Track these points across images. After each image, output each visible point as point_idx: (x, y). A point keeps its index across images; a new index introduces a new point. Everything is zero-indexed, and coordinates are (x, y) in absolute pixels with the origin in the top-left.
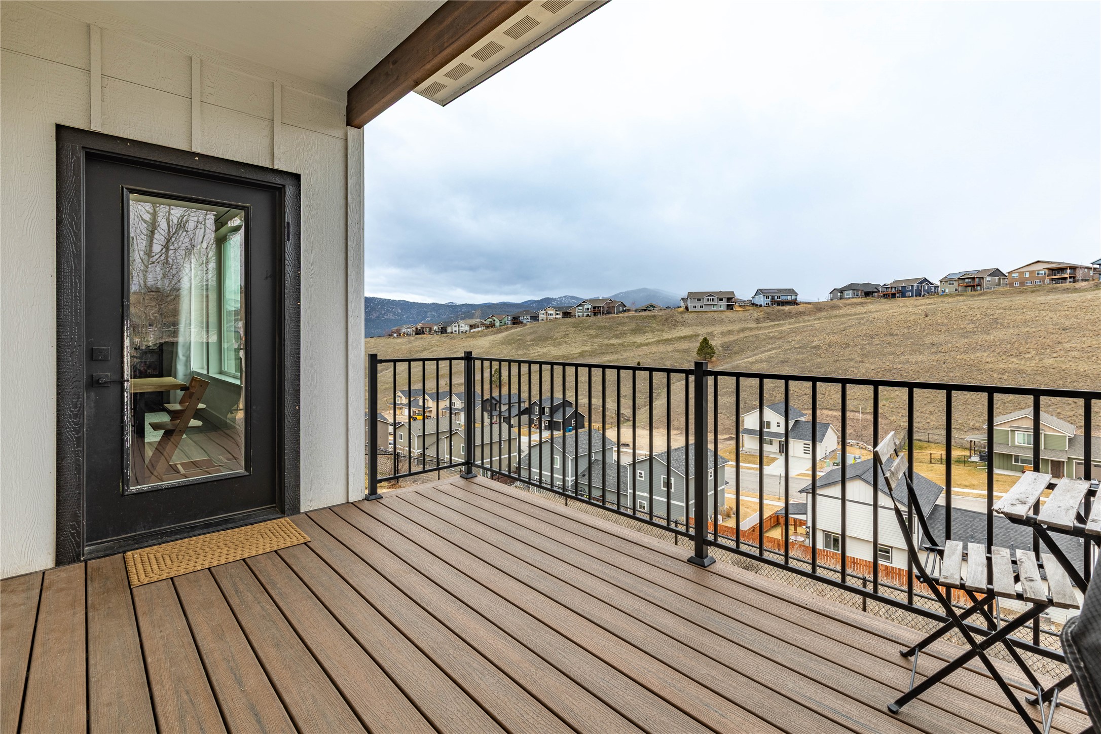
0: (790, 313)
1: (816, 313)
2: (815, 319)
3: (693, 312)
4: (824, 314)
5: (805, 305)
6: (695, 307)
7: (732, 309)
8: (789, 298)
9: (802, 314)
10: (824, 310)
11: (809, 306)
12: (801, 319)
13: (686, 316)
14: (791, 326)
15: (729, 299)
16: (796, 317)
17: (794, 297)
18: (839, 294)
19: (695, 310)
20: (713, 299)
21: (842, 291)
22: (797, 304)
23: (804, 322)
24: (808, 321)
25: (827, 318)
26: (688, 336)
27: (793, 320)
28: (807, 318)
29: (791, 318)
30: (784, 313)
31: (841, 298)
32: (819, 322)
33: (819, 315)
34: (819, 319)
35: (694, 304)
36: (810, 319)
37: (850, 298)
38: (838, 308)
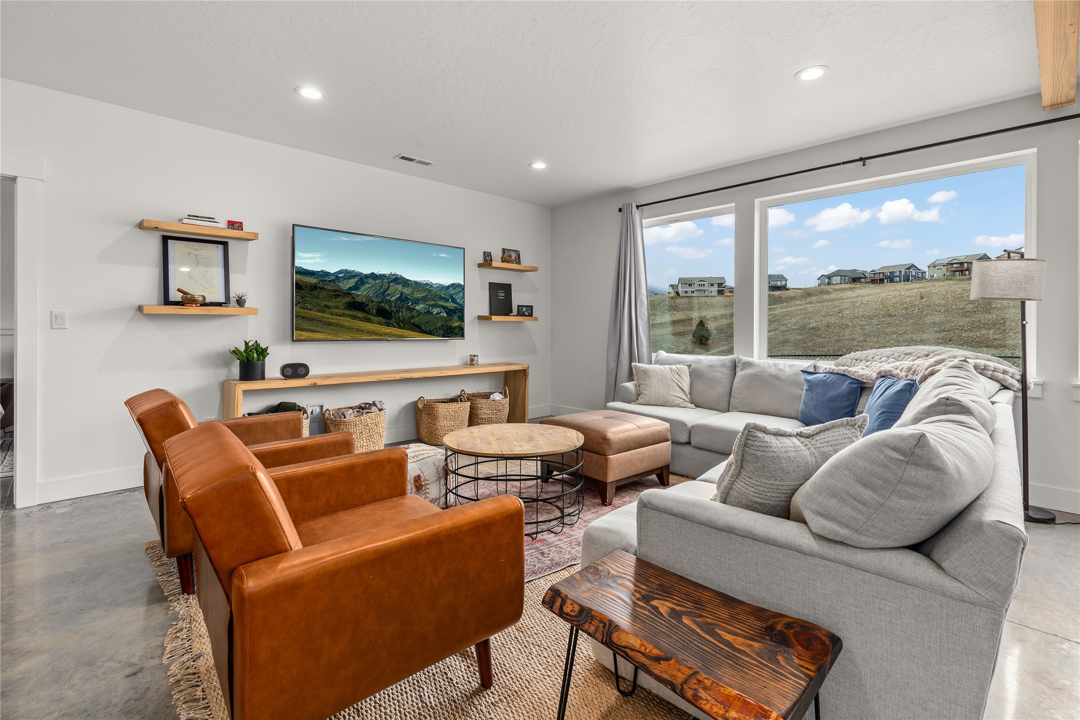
0: (781, 298)
1: (806, 298)
2: (807, 304)
3: (685, 297)
4: (814, 298)
5: (794, 290)
6: (686, 292)
7: (723, 294)
8: (779, 283)
9: (792, 298)
10: (814, 295)
11: (799, 291)
12: (792, 304)
13: (678, 301)
14: (783, 310)
15: (720, 285)
16: (787, 302)
17: (783, 283)
18: (827, 280)
19: (686, 295)
20: (704, 284)
21: (829, 277)
22: (787, 289)
23: (796, 306)
24: (800, 305)
25: (818, 302)
26: (682, 320)
27: (784, 304)
28: (798, 302)
29: (781, 303)
30: (775, 298)
31: (829, 284)
32: (811, 305)
33: (809, 299)
34: (811, 303)
35: (686, 290)
36: (801, 303)
37: (838, 284)
38: (828, 293)
